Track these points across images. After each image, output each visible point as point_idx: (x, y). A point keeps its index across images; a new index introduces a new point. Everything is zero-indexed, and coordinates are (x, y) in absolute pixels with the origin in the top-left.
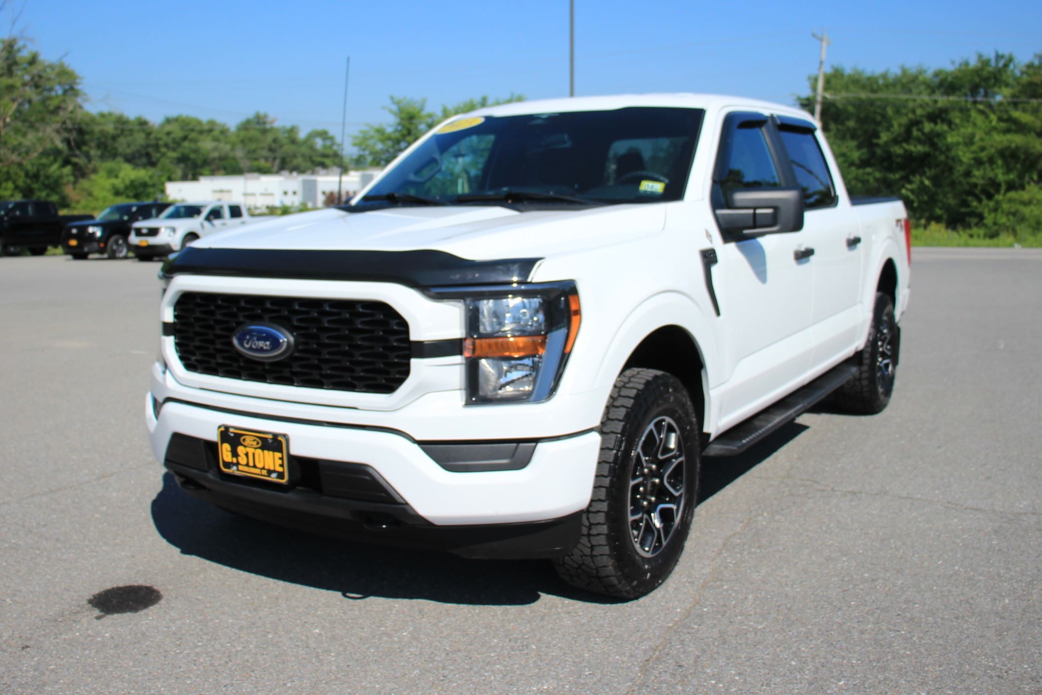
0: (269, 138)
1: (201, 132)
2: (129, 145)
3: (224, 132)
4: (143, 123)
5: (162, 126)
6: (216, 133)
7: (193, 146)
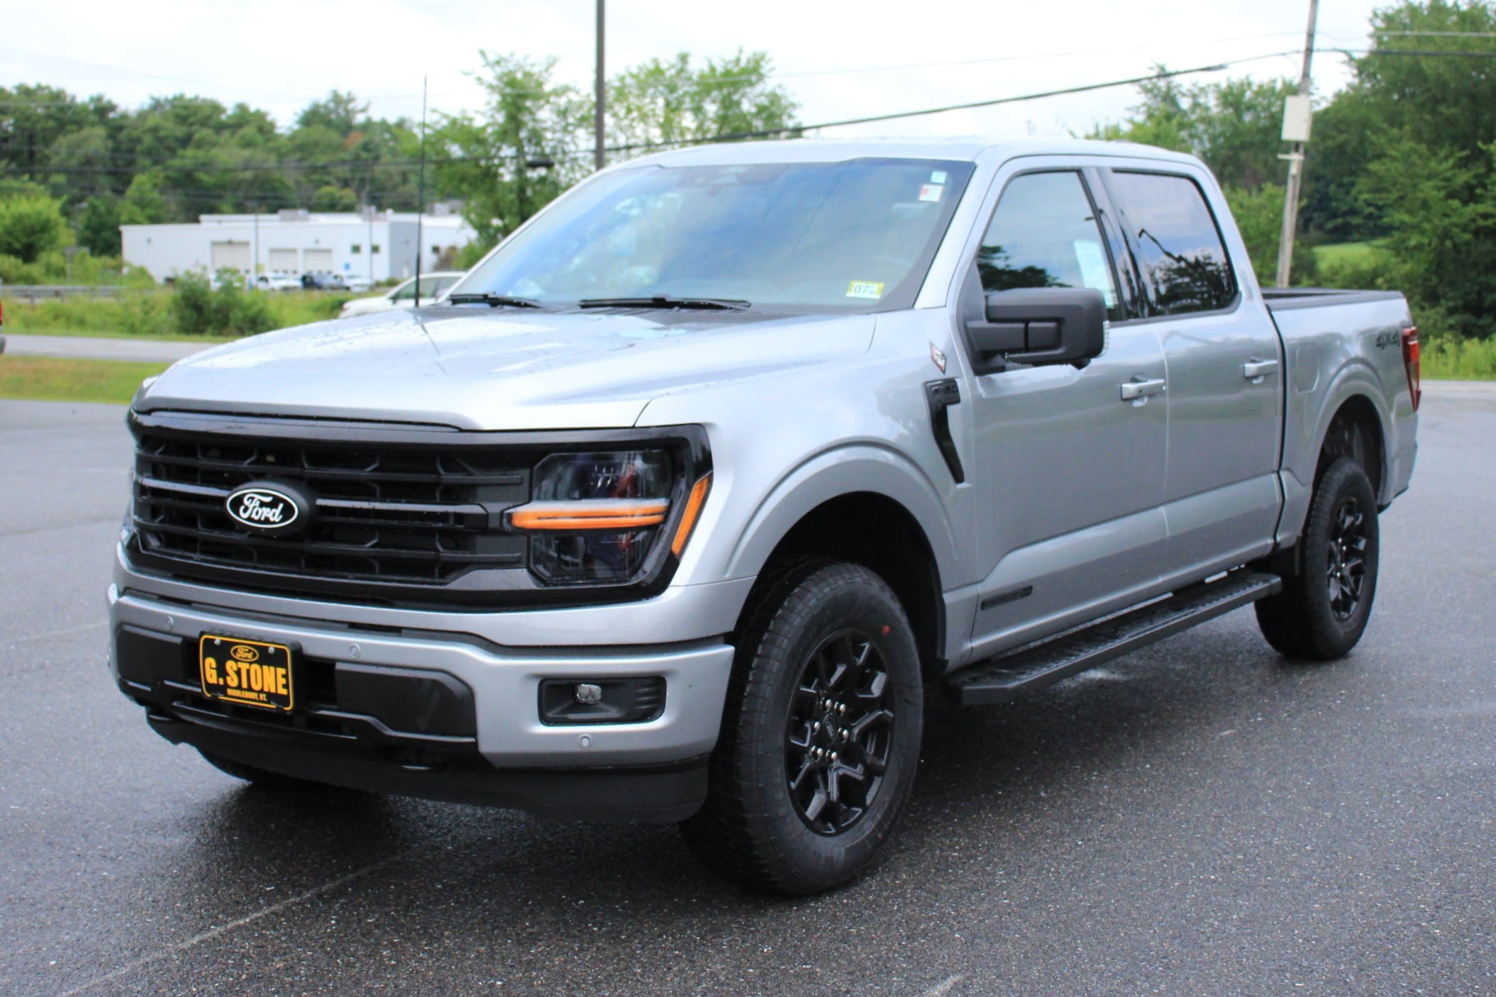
0: (356, 140)
1: (220, 127)
2: (71, 154)
3: (263, 127)
4: (102, 110)
5: (142, 115)
6: (249, 131)
7: (200, 154)
